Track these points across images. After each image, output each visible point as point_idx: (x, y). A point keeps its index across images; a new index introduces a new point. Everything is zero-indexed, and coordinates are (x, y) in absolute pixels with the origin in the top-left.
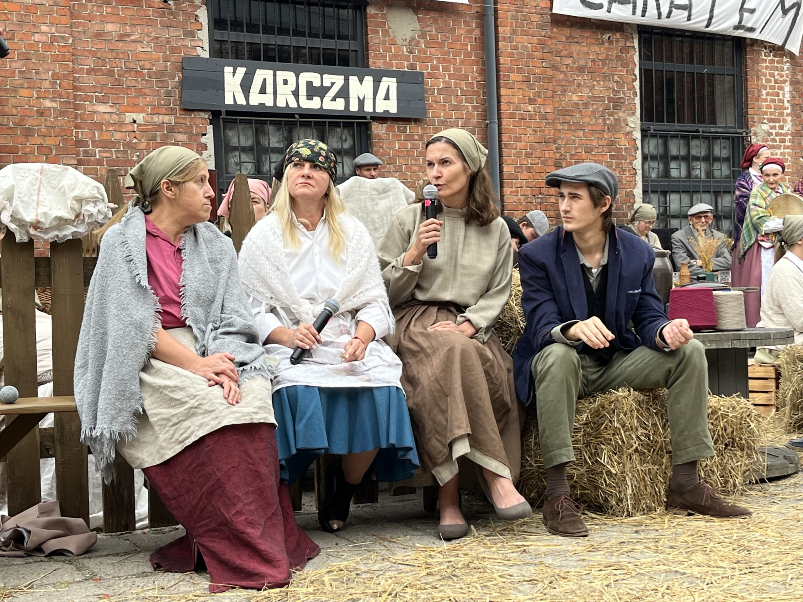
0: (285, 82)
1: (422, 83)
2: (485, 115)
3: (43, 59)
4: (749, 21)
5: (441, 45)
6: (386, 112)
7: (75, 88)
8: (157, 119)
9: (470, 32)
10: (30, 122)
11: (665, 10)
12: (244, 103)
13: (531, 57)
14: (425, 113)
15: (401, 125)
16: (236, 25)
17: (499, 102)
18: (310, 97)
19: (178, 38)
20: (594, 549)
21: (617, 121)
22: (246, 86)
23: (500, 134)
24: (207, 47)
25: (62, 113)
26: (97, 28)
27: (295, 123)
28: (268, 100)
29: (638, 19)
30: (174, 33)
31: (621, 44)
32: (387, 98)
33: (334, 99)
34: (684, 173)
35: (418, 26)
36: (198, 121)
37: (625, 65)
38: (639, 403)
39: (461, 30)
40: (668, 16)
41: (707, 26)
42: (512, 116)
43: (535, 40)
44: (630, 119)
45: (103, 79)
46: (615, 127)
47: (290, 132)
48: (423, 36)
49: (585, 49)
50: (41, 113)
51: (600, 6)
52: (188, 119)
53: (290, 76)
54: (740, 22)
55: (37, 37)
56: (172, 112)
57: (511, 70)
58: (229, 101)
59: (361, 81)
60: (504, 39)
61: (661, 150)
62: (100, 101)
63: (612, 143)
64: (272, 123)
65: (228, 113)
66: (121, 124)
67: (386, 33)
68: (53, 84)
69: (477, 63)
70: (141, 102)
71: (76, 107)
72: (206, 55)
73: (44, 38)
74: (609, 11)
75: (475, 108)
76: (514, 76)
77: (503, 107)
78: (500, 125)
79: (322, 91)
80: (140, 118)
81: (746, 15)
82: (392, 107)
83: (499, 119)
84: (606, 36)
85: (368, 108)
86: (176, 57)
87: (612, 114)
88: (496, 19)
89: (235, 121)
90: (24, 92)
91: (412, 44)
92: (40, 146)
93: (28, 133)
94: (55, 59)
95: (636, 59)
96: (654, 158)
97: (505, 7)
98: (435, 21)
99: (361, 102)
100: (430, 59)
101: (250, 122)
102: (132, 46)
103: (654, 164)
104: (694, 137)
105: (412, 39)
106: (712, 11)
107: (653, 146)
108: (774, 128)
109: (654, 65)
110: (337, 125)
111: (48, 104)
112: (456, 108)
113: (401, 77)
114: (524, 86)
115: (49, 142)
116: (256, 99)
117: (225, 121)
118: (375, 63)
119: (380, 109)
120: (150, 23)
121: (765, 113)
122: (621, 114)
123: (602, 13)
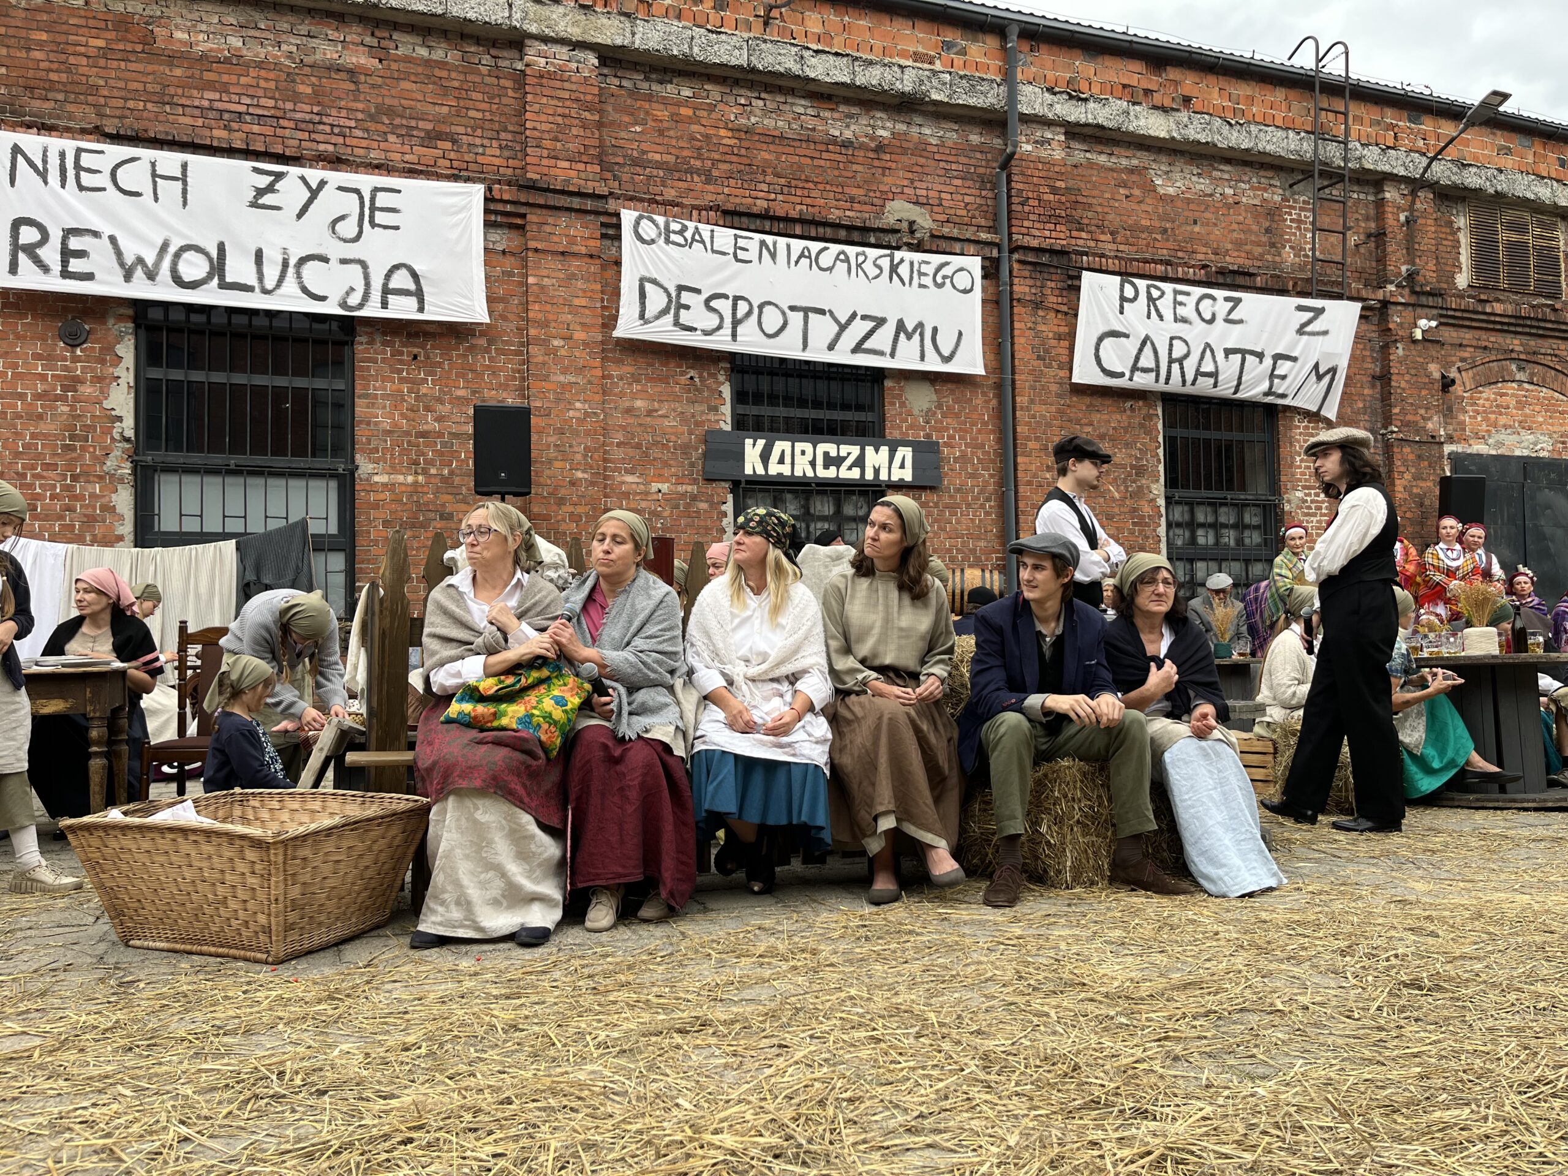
0: (803, 453)
1: (938, 452)
2: (1002, 482)
3: (576, 433)
4: (1280, 387)
5: (957, 416)
6: (902, 480)
7: (605, 460)
8: (681, 489)
9: (986, 402)
10: (562, 492)
11: (1190, 377)
12: (763, 472)
13: (1049, 425)
14: (941, 480)
15: (917, 493)
16: (758, 399)
17: (1016, 469)
18: (826, 467)
19: (703, 413)
20: (1016, 920)
21: (1140, 488)
22: (765, 457)
23: (1016, 501)
24: (729, 420)
25: (593, 484)
26: (627, 404)
27: (811, 492)
28: (786, 470)
29: (1161, 387)
30: (699, 407)
31: (1144, 411)
32: (902, 466)
33: (850, 468)
34: (1211, 540)
35: (934, 397)
36: (720, 490)
37: (1148, 432)
38: (1084, 774)
39: (979, 400)
40: (1193, 383)
41: (1235, 392)
42: (1029, 483)
43: (1053, 409)
44: (1154, 486)
45: (631, 451)
46: (1139, 493)
47: (807, 499)
48: (939, 406)
49: (1106, 417)
50: (573, 483)
51: (1122, 375)
52: (710, 488)
53: (808, 447)
54: (1271, 387)
55: (571, 413)
56: (695, 482)
57: (1028, 439)
58: (748, 471)
59: (877, 451)
60: (1022, 408)
61: (1187, 517)
62: (627, 471)
63: (1135, 510)
64: (789, 491)
65: (748, 482)
66: (647, 493)
67: (903, 405)
68: (585, 456)
69: (993, 432)
70: (666, 472)
71: (606, 478)
72: (728, 428)
73: (578, 414)
74: (1131, 379)
75: (991, 476)
76: (1031, 445)
77: (1020, 474)
78: (1016, 492)
79: (838, 461)
80: (665, 487)
81: (1276, 381)
82: (907, 475)
83: (1016, 486)
84: (1128, 404)
85: (883, 476)
86: (699, 431)
87: (1134, 482)
88: (1014, 389)
89: (754, 490)
90: (558, 464)
91: (929, 414)
92: (571, 514)
93: (561, 502)
94: (587, 433)
95: (1160, 426)
96: (1179, 525)
97: (1023, 377)
98: (952, 392)
99: (877, 471)
100: (947, 429)
101: (768, 491)
102: (659, 421)
103: (1179, 531)
104: (1221, 505)
105: (929, 410)
106: (1240, 378)
107: (1178, 514)
108: (1309, 495)
109: (1179, 432)
110: (853, 493)
111: (579, 475)
112: (973, 476)
113: (917, 447)
114: (1042, 454)
115: (579, 510)
116: (774, 469)
117: (745, 490)
118: (892, 433)
119: (895, 478)
120: (677, 399)
121: (1300, 480)
122: (1144, 481)
123: (1125, 383)
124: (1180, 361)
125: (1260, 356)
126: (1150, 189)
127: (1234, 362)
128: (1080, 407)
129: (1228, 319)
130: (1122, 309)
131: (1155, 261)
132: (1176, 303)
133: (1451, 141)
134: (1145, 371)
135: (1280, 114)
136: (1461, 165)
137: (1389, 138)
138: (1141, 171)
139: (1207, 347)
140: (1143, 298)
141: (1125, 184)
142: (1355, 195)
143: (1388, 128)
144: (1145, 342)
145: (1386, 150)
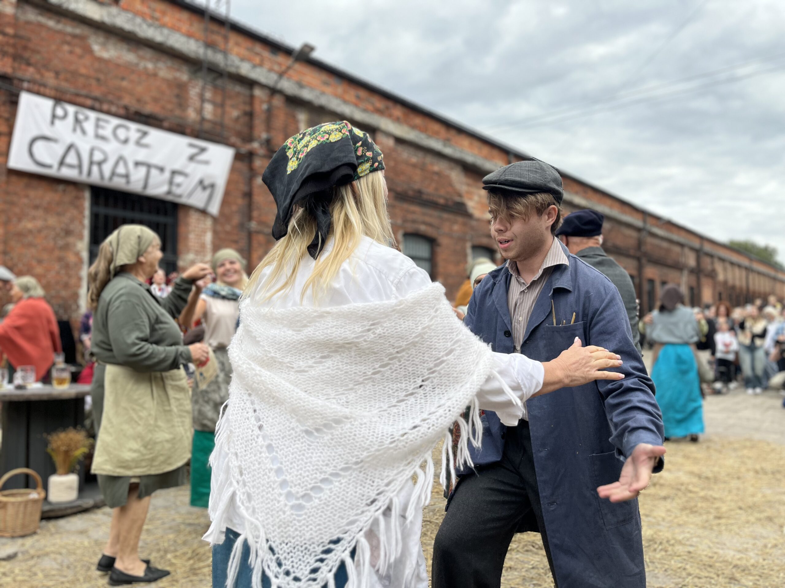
4: (177, 191)
11: (107, 175)
21: (67, 244)
29: (84, 178)
31: (74, 194)
37: (77, 208)
40: (110, 180)
41: (143, 190)
44: (79, 243)
46: (66, 247)
49: (41, 194)
51: (51, 167)
54: (170, 190)
74: (59, 171)
81: (174, 186)
87: (62, 239)
95: (87, 205)
106: (147, 180)
108: (198, 258)
109: (102, 210)
122: (71, 240)
123: (52, 172)
124: (100, 164)
125: (161, 170)
126: (89, 51)
127: (142, 171)
128: (18, 185)
129: (138, 143)
130: (52, 123)
131: (87, 97)
132: (97, 126)
133: (289, 68)
134: (71, 166)
135: (185, 27)
136: (301, 86)
137: (257, 60)
138: (82, 38)
139: (121, 158)
140: (71, 118)
141: (69, 43)
142: (238, 88)
143: (257, 54)
144: (70, 147)
145: (254, 66)
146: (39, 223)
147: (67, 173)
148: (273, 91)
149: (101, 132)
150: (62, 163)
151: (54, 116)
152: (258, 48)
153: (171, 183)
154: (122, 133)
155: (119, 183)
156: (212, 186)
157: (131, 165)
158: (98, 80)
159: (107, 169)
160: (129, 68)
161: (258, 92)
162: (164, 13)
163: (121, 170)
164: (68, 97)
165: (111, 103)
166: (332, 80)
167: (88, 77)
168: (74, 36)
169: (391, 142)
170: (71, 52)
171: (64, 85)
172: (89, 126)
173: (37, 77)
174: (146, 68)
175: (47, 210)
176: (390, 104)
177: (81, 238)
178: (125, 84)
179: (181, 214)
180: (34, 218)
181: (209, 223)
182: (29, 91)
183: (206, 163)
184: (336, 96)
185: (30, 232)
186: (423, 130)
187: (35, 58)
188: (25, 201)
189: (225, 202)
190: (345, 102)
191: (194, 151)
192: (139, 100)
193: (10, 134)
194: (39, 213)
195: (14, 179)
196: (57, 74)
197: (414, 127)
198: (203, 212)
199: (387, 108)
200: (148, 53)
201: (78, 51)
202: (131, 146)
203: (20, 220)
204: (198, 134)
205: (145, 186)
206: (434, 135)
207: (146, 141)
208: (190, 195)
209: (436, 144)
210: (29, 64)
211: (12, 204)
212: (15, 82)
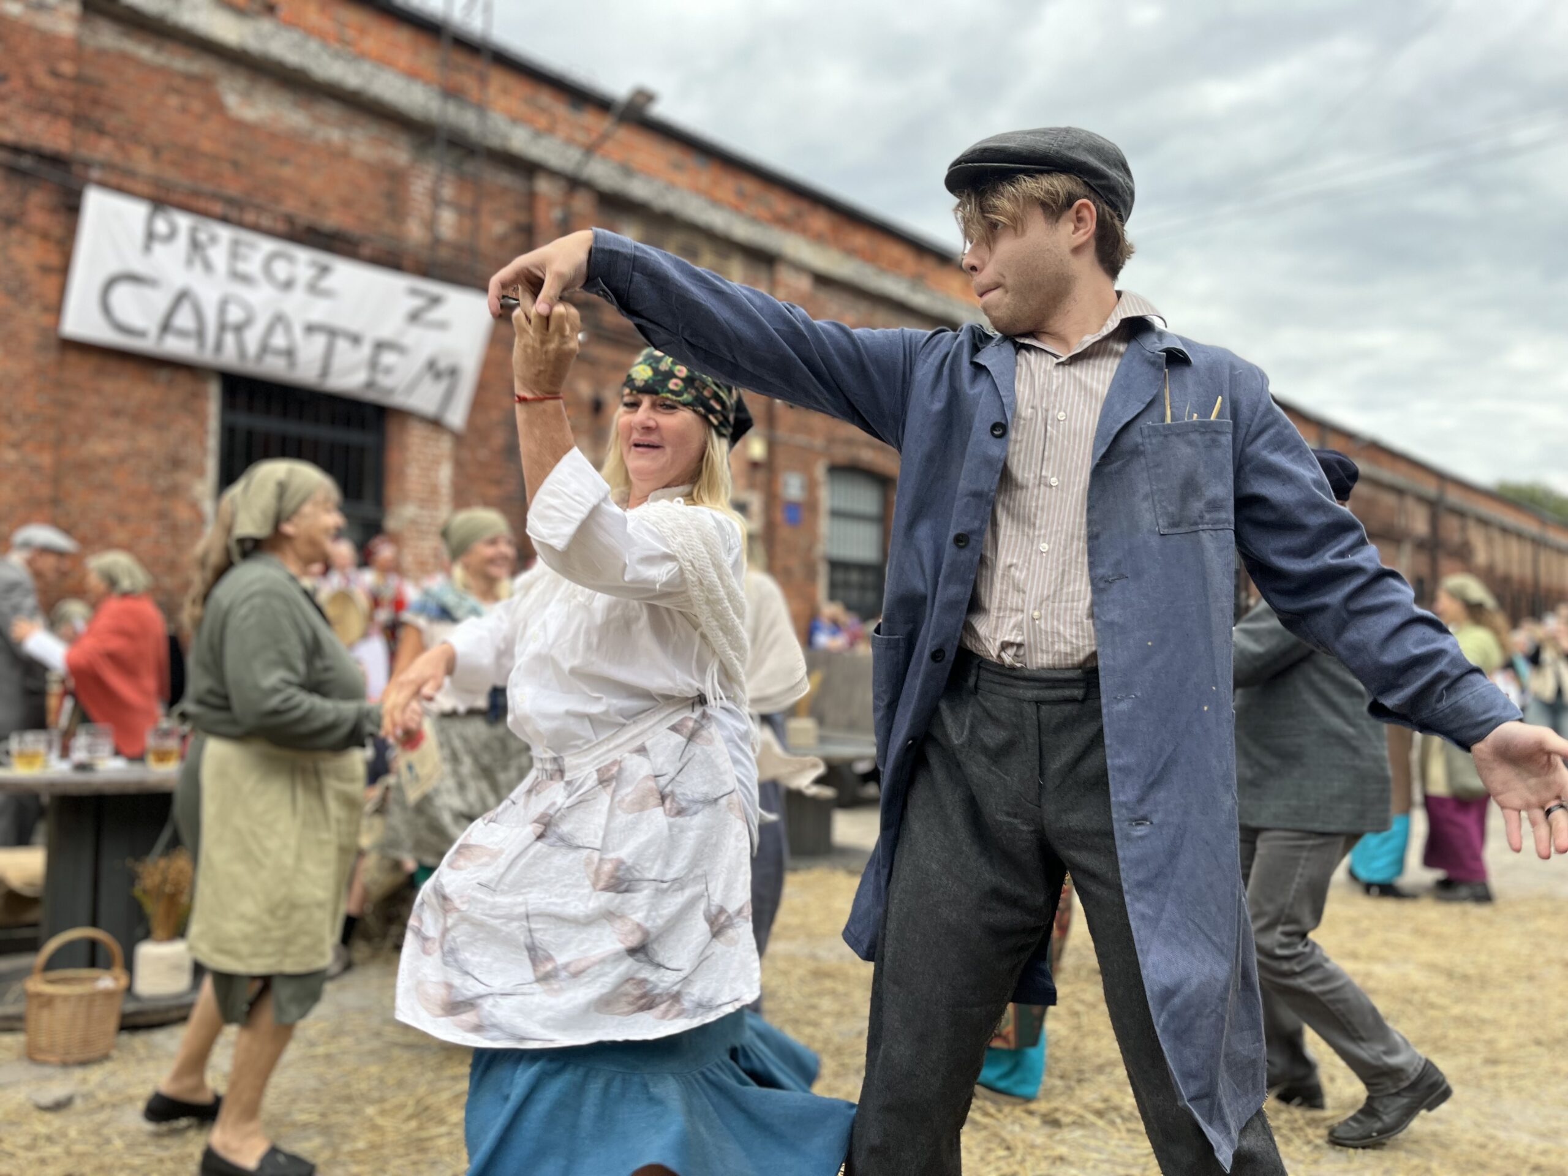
4: (385, 381)
11: (252, 351)
21: (174, 485)
31: (187, 389)
37: (195, 415)
40: (257, 360)
41: (319, 381)
44: (197, 484)
46: (172, 492)
51: (145, 334)
54: (372, 379)
63: (165, 513)
74: (160, 342)
81: (379, 373)
87: (167, 475)
95: (215, 411)
106: (328, 361)
108: (425, 512)
109: (243, 420)
122: (182, 477)
123: (147, 345)
124: (239, 329)
125: (356, 340)
126: (216, 106)
127: (319, 342)
128: (80, 370)
129: (313, 288)
130: (147, 248)
131: (215, 197)
132: (234, 255)
133: (605, 137)
134: (182, 334)
135: (404, 58)
136: (628, 171)
137: (543, 121)
138: (205, 82)
139: (279, 319)
140: (182, 240)
141: (178, 91)
142: (505, 179)
143: (543, 110)
144: (182, 296)
145: (538, 134)
146: (121, 445)
147: (176, 347)
148: (574, 183)
149: (242, 267)
150: (166, 327)
151: (151, 236)
152: (545, 98)
153: (373, 365)
154: (281, 269)
155: (274, 367)
156: (453, 372)
157: (298, 332)
158: (235, 164)
159: (252, 338)
160: (296, 141)
161: (544, 186)
162: (363, 31)
163: (279, 340)
164: (176, 197)
165: (260, 209)
166: (691, 161)
167: (215, 158)
168: (189, 77)
169: (804, 284)
170: (184, 110)
171: (171, 174)
172: (218, 255)
173: (117, 158)
174: (327, 143)
175: (138, 418)
176: (804, 206)
177: (201, 473)
178: (287, 172)
179: (392, 427)
180: (111, 435)
181: (445, 445)
182: (103, 185)
183: (442, 325)
184: (698, 191)
185: (104, 461)
186: (870, 258)
187: (114, 121)
188: (93, 401)
189: (478, 404)
190: (716, 203)
191: (416, 302)
192: (314, 204)
193: (64, 270)
194: (121, 425)
195: (73, 358)
196: (156, 152)
197: (851, 252)
198: (436, 423)
199: (799, 215)
200: (331, 110)
201: (197, 106)
202: (299, 294)
203: (84, 436)
204: (427, 269)
205: (325, 371)
206: (894, 267)
207: (328, 283)
208: (412, 387)
209: (895, 287)
210: (101, 131)
211: (69, 406)
212: (76, 169)
